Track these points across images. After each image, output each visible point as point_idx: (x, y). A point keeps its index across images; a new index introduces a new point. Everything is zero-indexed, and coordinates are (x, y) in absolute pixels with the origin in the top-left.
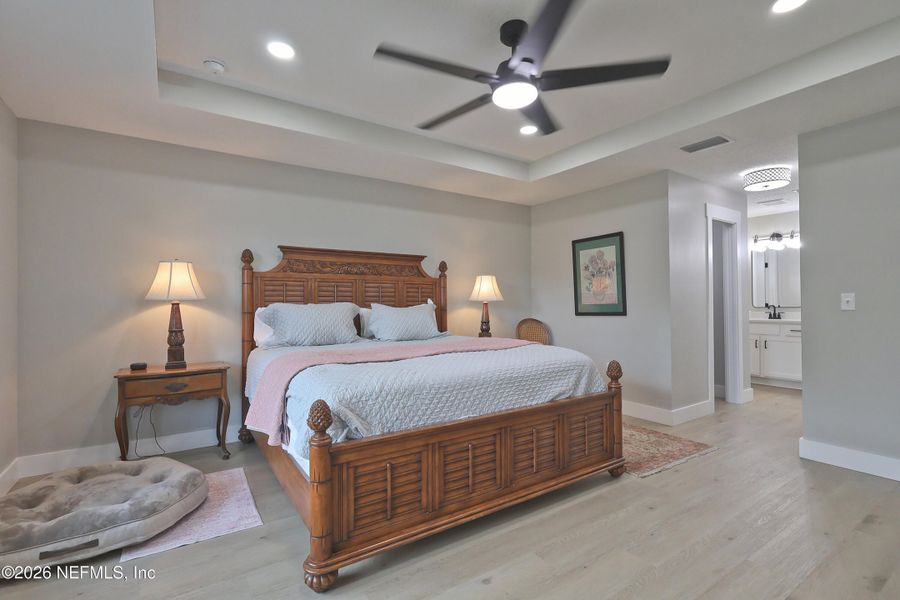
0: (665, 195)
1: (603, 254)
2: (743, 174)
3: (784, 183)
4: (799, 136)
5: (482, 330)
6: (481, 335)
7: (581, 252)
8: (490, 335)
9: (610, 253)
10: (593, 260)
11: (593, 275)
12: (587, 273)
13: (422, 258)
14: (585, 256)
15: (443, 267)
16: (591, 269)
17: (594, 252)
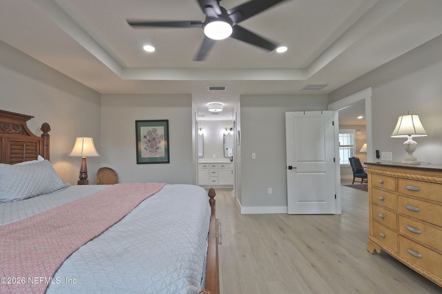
0: (191, 106)
1: (156, 130)
2: (208, 104)
3: (221, 110)
4: (241, 95)
5: (81, 178)
6: (80, 183)
7: (141, 128)
8: (87, 183)
9: (160, 130)
10: (149, 133)
11: (149, 141)
12: (145, 140)
13: (29, 118)
14: (144, 130)
15: (46, 128)
16: (148, 137)
17: (151, 128)
